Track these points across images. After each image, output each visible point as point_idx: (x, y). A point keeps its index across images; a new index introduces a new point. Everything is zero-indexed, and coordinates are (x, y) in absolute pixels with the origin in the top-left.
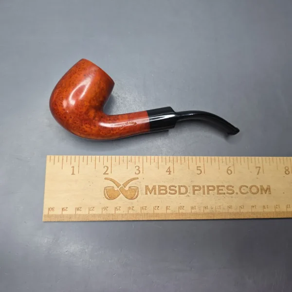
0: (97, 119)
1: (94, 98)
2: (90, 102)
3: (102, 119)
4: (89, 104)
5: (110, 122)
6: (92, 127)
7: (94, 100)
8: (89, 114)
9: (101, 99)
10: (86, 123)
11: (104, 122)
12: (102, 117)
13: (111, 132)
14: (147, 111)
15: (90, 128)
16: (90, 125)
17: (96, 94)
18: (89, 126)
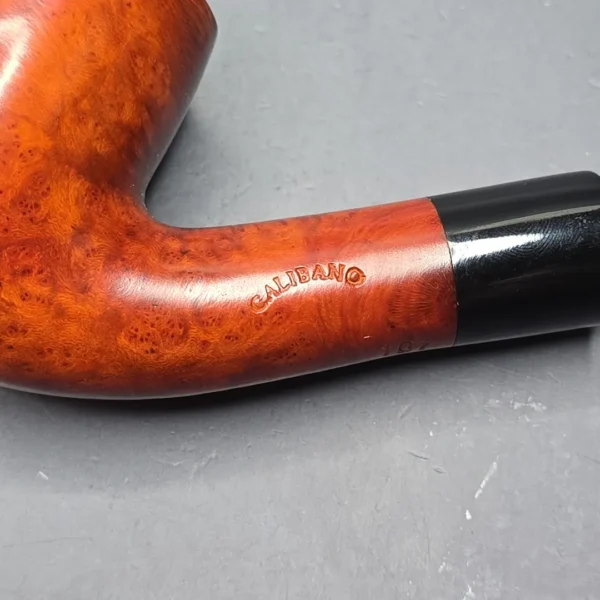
0: (95, 242)
1: (85, 104)
2: (54, 130)
3: (133, 248)
4: (45, 143)
5: (186, 264)
6: (64, 298)
7: (80, 118)
8: (44, 210)
9: (128, 114)
10: (27, 272)
11: (146, 270)
12: (131, 233)
13: (194, 331)
14: (437, 201)
15: (48, 302)
16: (51, 280)
17: (99, 76)
18: (44, 290)
